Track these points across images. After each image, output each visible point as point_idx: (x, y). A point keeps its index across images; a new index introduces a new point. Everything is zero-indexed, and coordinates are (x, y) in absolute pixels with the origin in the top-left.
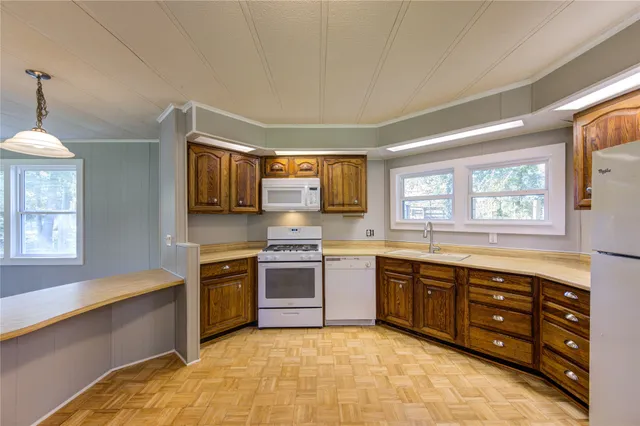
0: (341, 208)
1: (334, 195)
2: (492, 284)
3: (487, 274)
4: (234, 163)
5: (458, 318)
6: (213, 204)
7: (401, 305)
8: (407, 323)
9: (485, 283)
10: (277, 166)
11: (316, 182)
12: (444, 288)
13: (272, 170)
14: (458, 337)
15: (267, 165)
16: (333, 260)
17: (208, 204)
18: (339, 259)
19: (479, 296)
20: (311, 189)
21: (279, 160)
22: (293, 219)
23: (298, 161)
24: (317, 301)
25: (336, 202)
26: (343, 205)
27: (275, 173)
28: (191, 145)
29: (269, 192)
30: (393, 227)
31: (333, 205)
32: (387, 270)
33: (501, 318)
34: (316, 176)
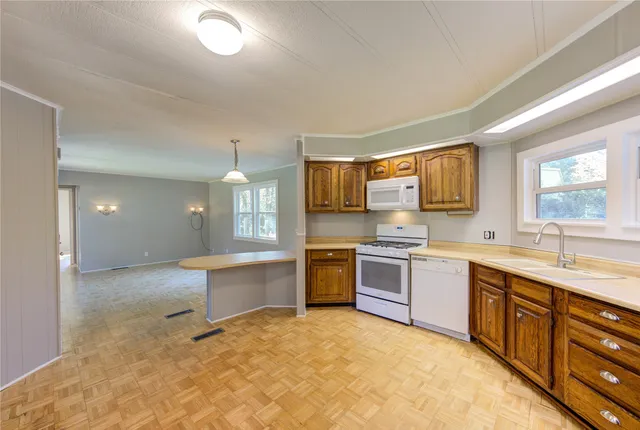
0: (441, 206)
1: (431, 192)
2: (599, 321)
3: (593, 304)
4: (342, 172)
5: (556, 359)
6: (326, 206)
7: (492, 324)
8: (497, 348)
9: (591, 317)
10: (379, 169)
11: (414, 180)
12: (538, 314)
13: (375, 173)
14: (556, 387)
15: (370, 169)
16: (420, 259)
17: (322, 206)
18: (425, 260)
19: (582, 336)
20: (408, 188)
21: (381, 163)
22: (401, 217)
23: (397, 162)
24: (403, 297)
25: (434, 199)
26: (443, 202)
27: (378, 176)
28: (308, 163)
29: (373, 193)
30: (520, 229)
31: (431, 203)
32: (481, 280)
33: (614, 379)
34: (415, 174)
